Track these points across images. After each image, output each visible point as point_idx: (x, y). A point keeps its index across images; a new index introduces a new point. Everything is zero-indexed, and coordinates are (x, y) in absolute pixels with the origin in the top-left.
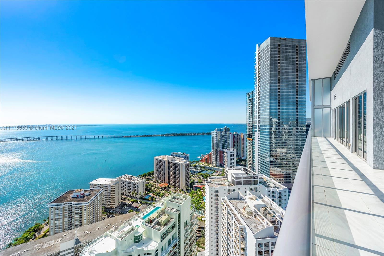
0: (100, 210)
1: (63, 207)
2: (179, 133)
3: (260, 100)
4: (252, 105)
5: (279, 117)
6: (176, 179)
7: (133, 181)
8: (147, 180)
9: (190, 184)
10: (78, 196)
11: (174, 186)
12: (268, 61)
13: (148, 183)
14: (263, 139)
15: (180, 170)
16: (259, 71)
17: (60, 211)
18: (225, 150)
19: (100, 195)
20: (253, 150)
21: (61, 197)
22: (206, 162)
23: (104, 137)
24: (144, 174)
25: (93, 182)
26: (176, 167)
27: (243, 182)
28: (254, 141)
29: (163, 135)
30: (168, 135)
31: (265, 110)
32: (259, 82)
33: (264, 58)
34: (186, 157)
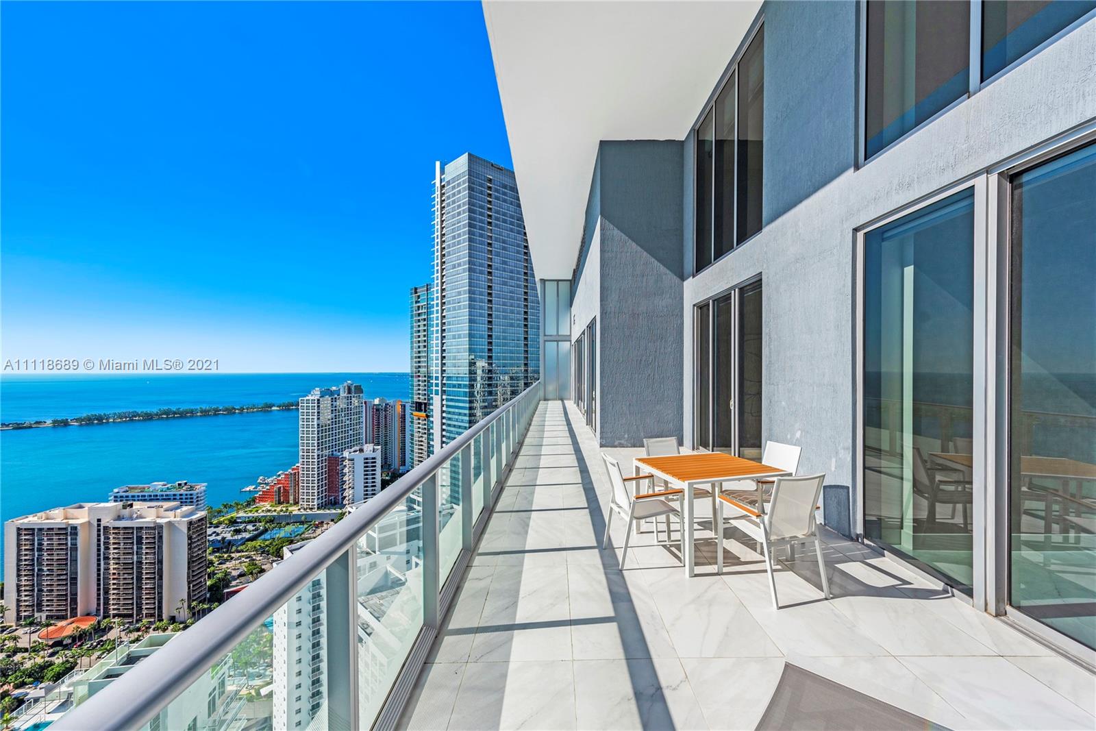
2: (155, 410)
3: (446, 312)
4: (425, 323)
5: (490, 357)
6: (139, 588)
14: (454, 413)
16: (444, 234)
18: (346, 454)
20: (428, 443)
22: (279, 500)
26: (139, 543)
27: (400, 536)
28: (431, 419)
29: (62, 423)
30: (94, 421)
31: (459, 337)
32: (445, 262)
34: (191, 495)
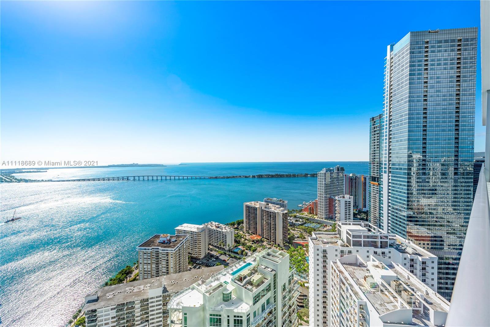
0: (186, 259)
1: (151, 252)
3: (392, 128)
4: (379, 135)
5: (424, 152)
6: (271, 232)
7: (220, 230)
8: (236, 230)
9: (289, 239)
10: (164, 241)
11: (268, 239)
12: (406, 68)
13: (237, 234)
14: (396, 184)
15: (275, 220)
16: (392, 85)
17: (148, 256)
18: (337, 198)
19: (186, 242)
20: (380, 198)
21: (149, 241)
22: (310, 212)
23: (188, 178)
24: (232, 222)
25: (179, 228)
26: (270, 217)
27: (364, 242)
28: (381, 186)
29: (254, 177)
30: (260, 177)
32: (392, 100)
33: (399, 65)
34: (283, 204)
